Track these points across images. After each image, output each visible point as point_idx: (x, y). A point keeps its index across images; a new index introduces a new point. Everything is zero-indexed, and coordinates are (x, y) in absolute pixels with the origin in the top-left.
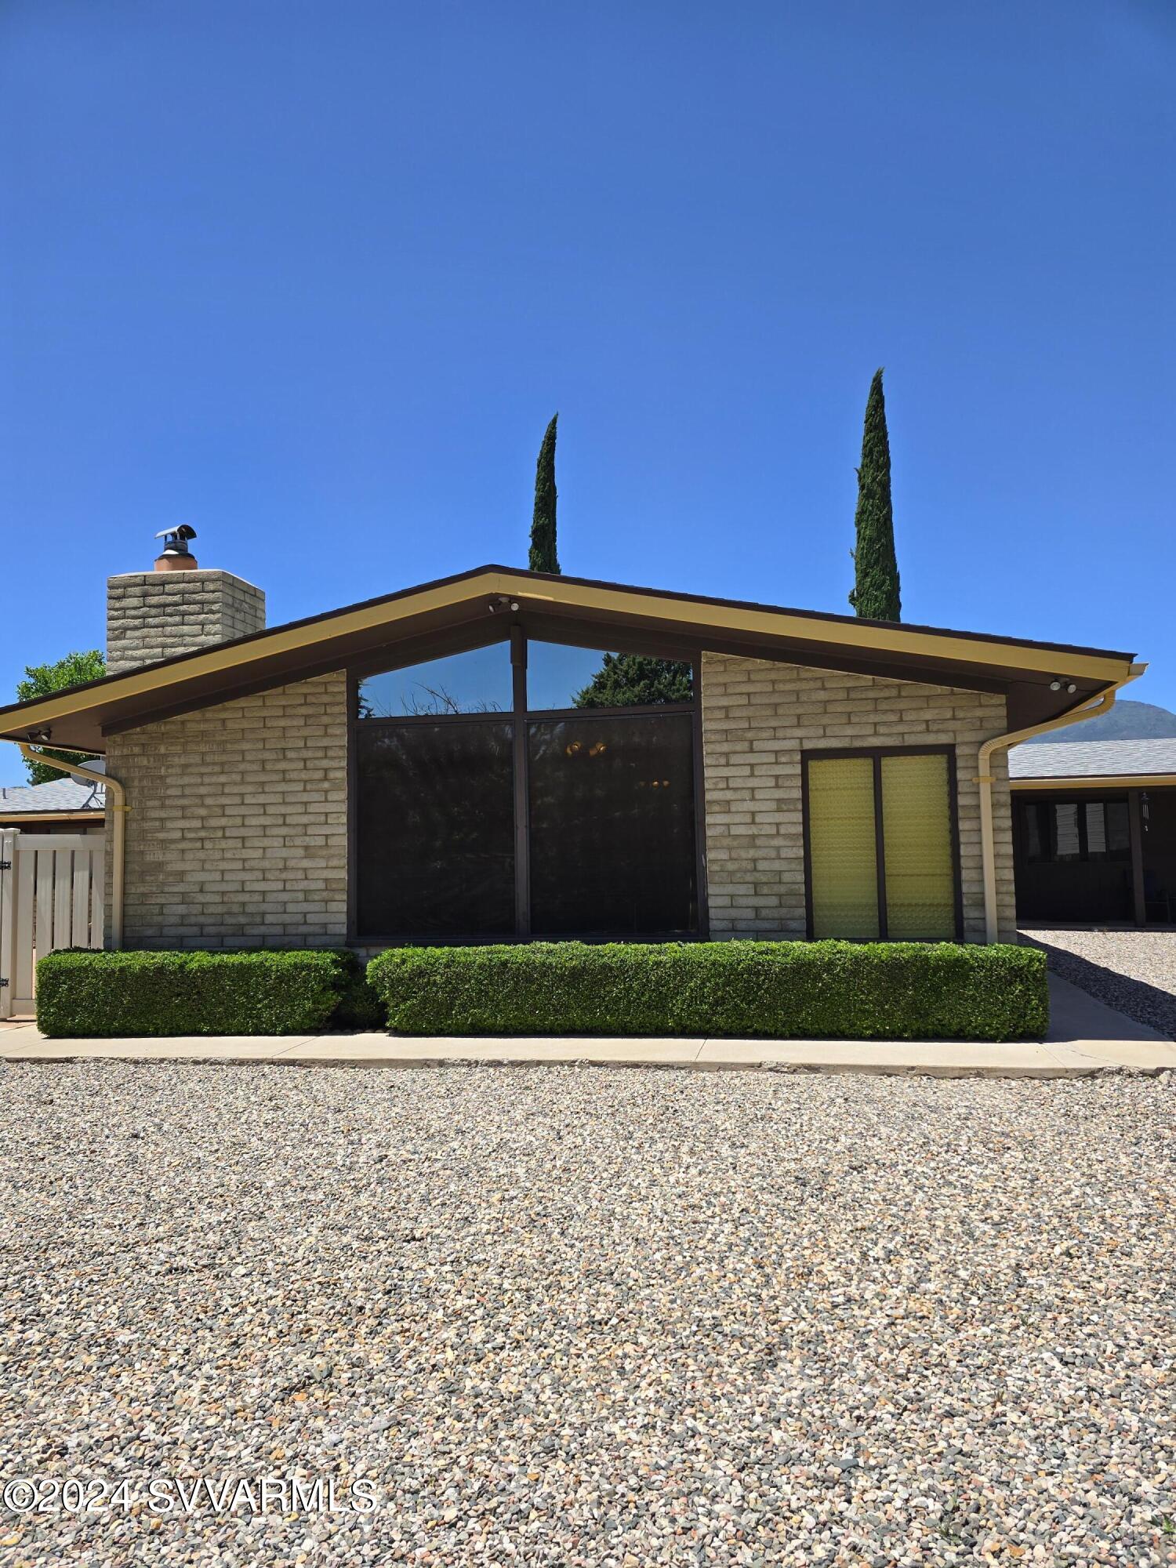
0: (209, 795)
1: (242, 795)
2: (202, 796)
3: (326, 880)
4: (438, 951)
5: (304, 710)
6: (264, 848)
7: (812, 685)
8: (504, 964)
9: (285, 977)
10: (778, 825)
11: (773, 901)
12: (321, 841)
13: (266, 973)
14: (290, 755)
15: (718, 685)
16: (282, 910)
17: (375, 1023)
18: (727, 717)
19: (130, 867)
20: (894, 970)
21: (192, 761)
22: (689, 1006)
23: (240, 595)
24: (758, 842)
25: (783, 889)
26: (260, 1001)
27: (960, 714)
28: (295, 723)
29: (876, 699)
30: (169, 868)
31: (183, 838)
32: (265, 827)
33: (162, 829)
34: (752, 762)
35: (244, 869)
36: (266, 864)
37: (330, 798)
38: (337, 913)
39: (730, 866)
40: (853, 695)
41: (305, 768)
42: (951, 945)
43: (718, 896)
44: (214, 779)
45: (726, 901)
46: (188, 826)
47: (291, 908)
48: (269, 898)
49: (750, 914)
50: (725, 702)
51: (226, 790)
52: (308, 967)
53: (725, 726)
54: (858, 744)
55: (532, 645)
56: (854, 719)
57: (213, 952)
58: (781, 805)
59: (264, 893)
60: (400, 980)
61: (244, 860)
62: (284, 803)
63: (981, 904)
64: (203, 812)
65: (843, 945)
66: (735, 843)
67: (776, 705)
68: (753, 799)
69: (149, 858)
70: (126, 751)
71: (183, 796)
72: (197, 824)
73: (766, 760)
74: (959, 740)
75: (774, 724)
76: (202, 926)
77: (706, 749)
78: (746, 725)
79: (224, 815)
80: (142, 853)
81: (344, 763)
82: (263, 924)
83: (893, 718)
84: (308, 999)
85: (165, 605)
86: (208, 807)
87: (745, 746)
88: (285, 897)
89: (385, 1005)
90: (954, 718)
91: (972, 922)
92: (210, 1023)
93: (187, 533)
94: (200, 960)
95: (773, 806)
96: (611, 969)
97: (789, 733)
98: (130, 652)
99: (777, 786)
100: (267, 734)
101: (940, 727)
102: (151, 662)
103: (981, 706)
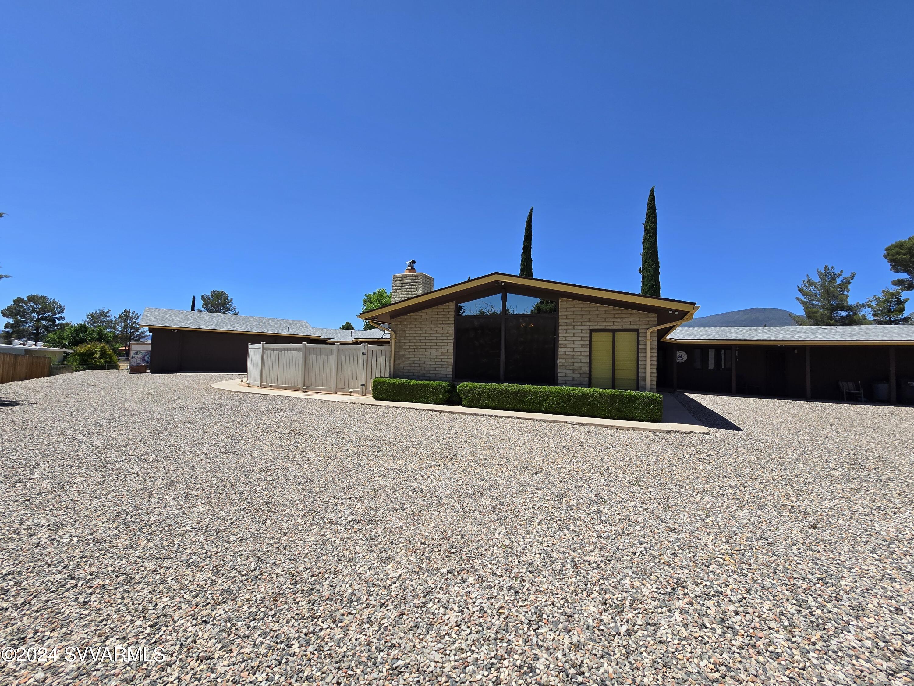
0: (417, 336)
1: (425, 337)
2: (415, 337)
3: (447, 362)
4: (477, 384)
5: (443, 313)
6: (431, 352)
7: (594, 309)
8: (495, 389)
9: (435, 388)
10: (582, 352)
11: (579, 375)
12: (446, 351)
13: (430, 387)
14: (438, 326)
15: (564, 308)
16: (435, 370)
17: (459, 403)
18: (567, 318)
19: (396, 355)
20: (613, 398)
21: (413, 327)
22: (549, 405)
23: (427, 280)
24: (575, 357)
25: (582, 372)
26: (428, 394)
27: (641, 319)
28: (440, 317)
29: (614, 314)
30: (406, 356)
31: (410, 348)
32: (431, 346)
33: (404, 345)
34: (574, 332)
35: (425, 358)
36: (431, 357)
37: (449, 339)
38: (450, 371)
39: (565, 364)
40: (607, 313)
41: (442, 330)
42: (632, 391)
43: (561, 373)
44: (418, 332)
45: (564, 375)
46: (411, 345)
47: (437, 369)
48: (432, 366)
49: (571, 379)
50: (566, 313)
51: (421, 335)
52: (441, 386)
53: (566, 321)
54: (608, 328)
55: (508, 295)
56: (607, 320)
57: (417, 380)
58: (582, 346)
59: (430, 365)
60: (466, 391)
61: (425, 355)
62: (437, 339)
63: (645, 380)
64: (415, 341)
65: (597, 389)
66: (568, 357)
67: (582, 315)
68: (574, 344)
69: (401, 353)
70: (396, 324)
71: (410, 336)
72: (413, 344)
73: (578, 332)
74: (640, 328)
75: (581, 320)
76: (414, 373)
77: (560, 328)
78: (573, 321)
79: (420, 342)
80: (399, 352)
81: (453, 329)
82: (430, 373)
83: (620, 320)
84: (441, 395)
85: (407, 283)
86: (417, 340)
87: (572, 327)
88: (436, 366)
89: (462, 398)
90: (639, 321)
91: (641, 385)
92: (415, 399)
93: (414, 262)
94: (413, 382)
95: (580, 346)
96: (526, 392)
97: (586, 324)
98: (399, 296)
99: (581, 340)
100: (433, 320)
101: (635, 323)
102: (403, 299)
103: (648, 317)
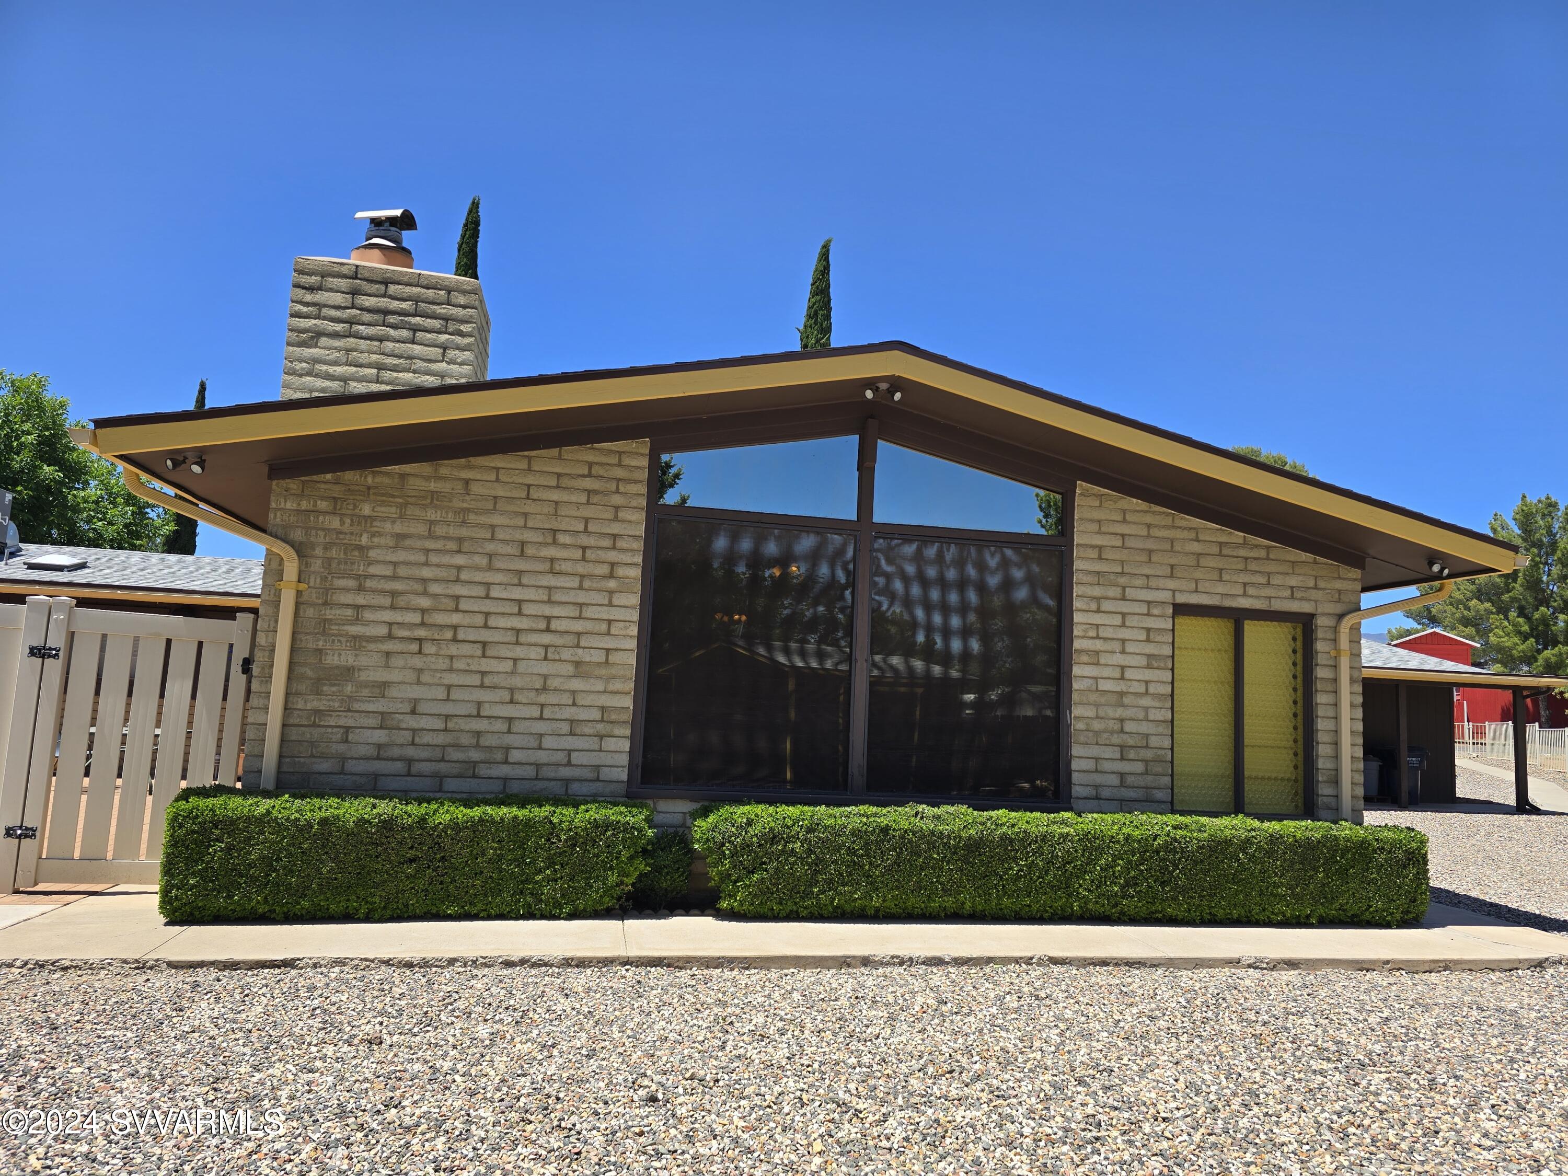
0: (436, 580)
1: (488, 585)
2: (424, 581)
3: (603, 709)
4: (797, 812)
5: (588, 484)
6: (515, 660)
7: (1186, 534)
9: (580, 838)
10: (1147, 682)
11: (1139, 767)
12: (599, 657)
13: (553, 834)
14: (563, 538)
15: (1092, 521)
16: (535, 745)
18: (1100, 558)
19: (299, 670)
20: (1307, 850)
21: (412, 530)
24: (1126, 701)
25: (1149, 754)
27: (1322, 584)
28: (574, 498)
29: (1246, 559)
30: (364, 676)
31: (390, 637)
32: (518, 631)
33: (357, 620)
34: (1125, 610)
35: (482, 686)
36: (517, 681)
37: (615, 601)
39: (1097, 725)
40: (1225, 551)
41: (584, 559)
43: (1082, 758)
44: (446, 559)
45: (1090, 765)
46: (399, 619)
47: (548, 742)
48: (518, 727)
49: (1114, 780)
50: (1098, 540)
51: (464, 576)
53: (1098, 567)
54: (1223, 603)
56: (1226, 577)
58: (1151, 661)
59: (510, 720)
61: (483, 674)
62: (550, 602)
63: (1336, 781)
66: (1103, 700)
67: (1150, 552)
68: (1123, 652)
69: (332, 660)
70: (304, 505)
71: (395, 577)
72: (416, 618)
73: (1137, 610)
74: (1320, 610)
75: (1147, 571)
76: (410, 761)
77: (1077, 590)
78: (1119, 570)
79: (457, 610)
80: (320, 652)
81: (639, 559)
82: (506, 762)
83: (1262, 580)
85: (386, 312)
86: (435, 596)
87: (1117, 592)
88: (541, 727)
90: (1316, 587)
91: (1325, 799)
93: (407, 221)
95: (1143, 661)
97: (1162, 583)
98: (324, 368)
99: (1148, 640)
100: (530, 507)
101: (1304, 594)
102: (357, 388)
103: (1340, 578)
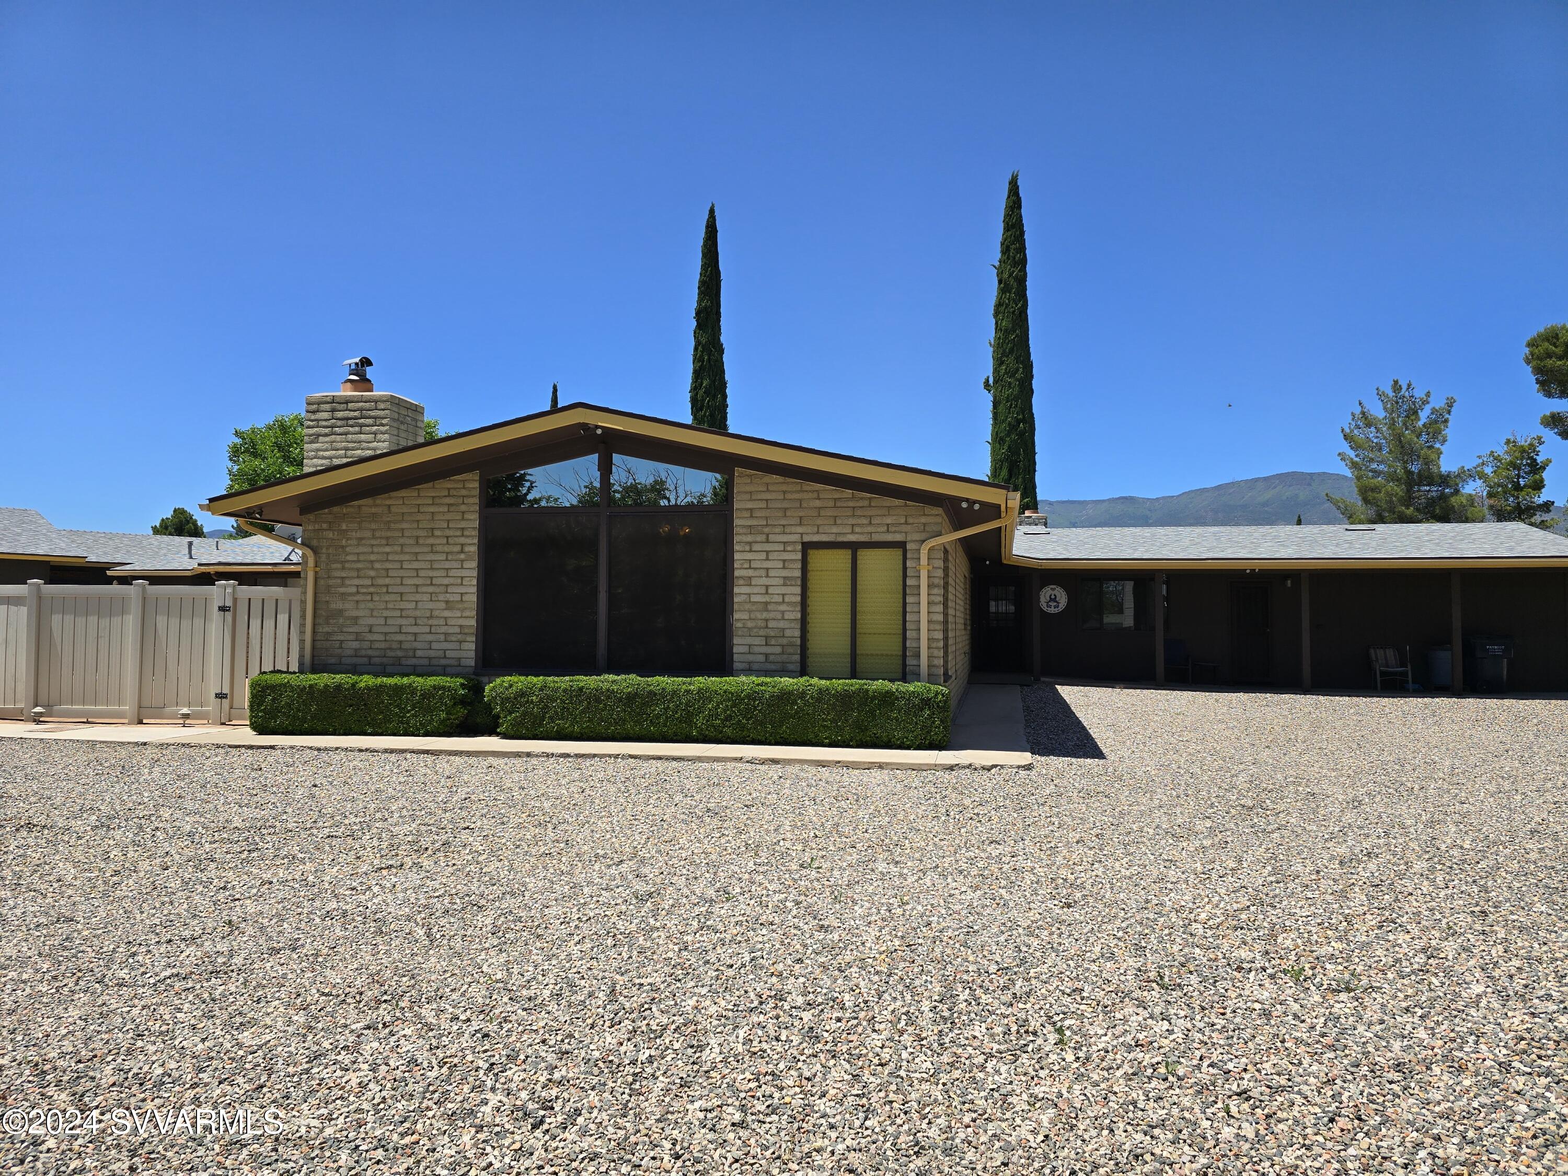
0: (377, 561)
1: (401, 562)
2: (372, 562)
3: (461, 626)
4: (535, 679)
5: (448, 501)
6: (417, 602)
7: (810, 495)
8: (581, 689)
9: (427, 695)
10: (783, 595)
11: (778, 650)
12: (458, 598)
13: (413, 691)
14: (437, 533)
15: (746, 493)
16: (428, 647)
17: (490, 730)
18: (752, 516)
19: (319, 612)
20: (845, 698)
21: (366, 536)
22: (707, 721)
23: (404, 412)
24: (770, 607)
25: (785, 641)
26: (409, 711)
27: (910, 520)
28: (441, 510)
29: (854, 508)
30: (347, 614)
31: (358, 593)
32: (417, 586)
33: (343, 585)
34: (768, 549)
35: (401, 617)
36: (418, 613)
37: (465, 566)
38: (468, 651)
39: (750, 624)
40: (838, 504)
41: (448, 543)
42: (886, 682)
43: (740, 645)
44: (381, 550)
45: (745, 649)
46: (362, 583)
47: (434, 646)
48: (420, 638)
49: (761, 658)
50: (750, 505)
51: (390, 558)
52: (443, 688)
53: (749, 523)
54: (840, 539)
55: (616, 458)
56: (839, 522)
57: (376, 675)
58: (786, 581)
59: (415, 634)
60: (508, 699)
61: (402, 610)
62: (432, 569)
63: (918, 656)
64: (372, 573)
65: (815, 681)
66: (754, 608)
67: (786, 509)
68: (767, 576)
69: (333, 606)
70: (317, 527)
71: (359, 561)
72: (369, 582)
73: (777, 549)
74: (909, 539)
75: (783, 522)
76: (370, 657)
77: (736, 539)
78: (765, 523)
79: (388, 577)
80: (327, 602)
81: (476, 541)
82: (415, 657)
83: (865, 521)
84: (443, 711)
85: (348, 419)
86: (377, 569)
87: (763, 538)
88: (430, 638)
89: (499, 717)
90: (906, 523)
91: (911, 668)
92: (373, 726)
93: (366, 362)
94: (366, 681)
95: (781, 581)
96: (655, 694)
97: (793, 529)
98: (321, 453)
99: (784, 568)
100: (420, 517)
101: (897, 529)
102: (336, 462)
103: (924, 515)
